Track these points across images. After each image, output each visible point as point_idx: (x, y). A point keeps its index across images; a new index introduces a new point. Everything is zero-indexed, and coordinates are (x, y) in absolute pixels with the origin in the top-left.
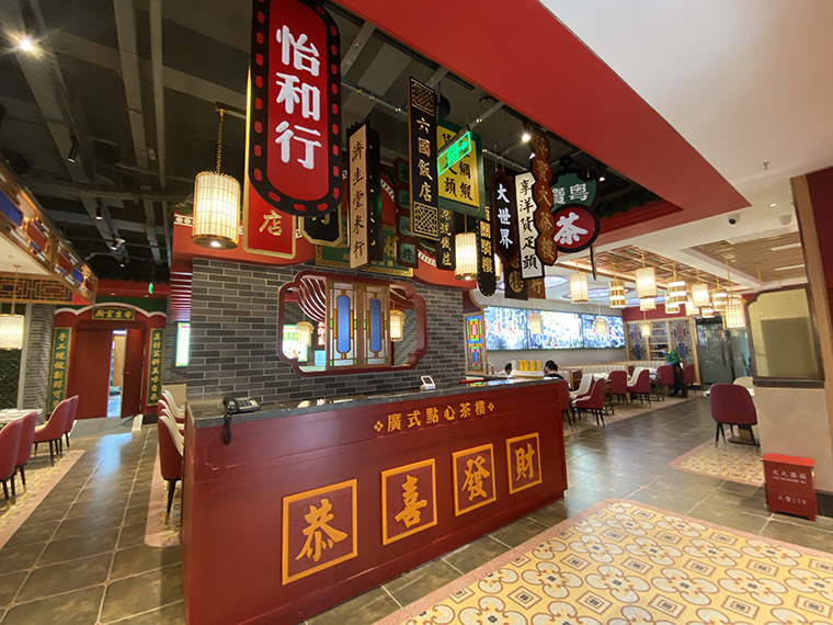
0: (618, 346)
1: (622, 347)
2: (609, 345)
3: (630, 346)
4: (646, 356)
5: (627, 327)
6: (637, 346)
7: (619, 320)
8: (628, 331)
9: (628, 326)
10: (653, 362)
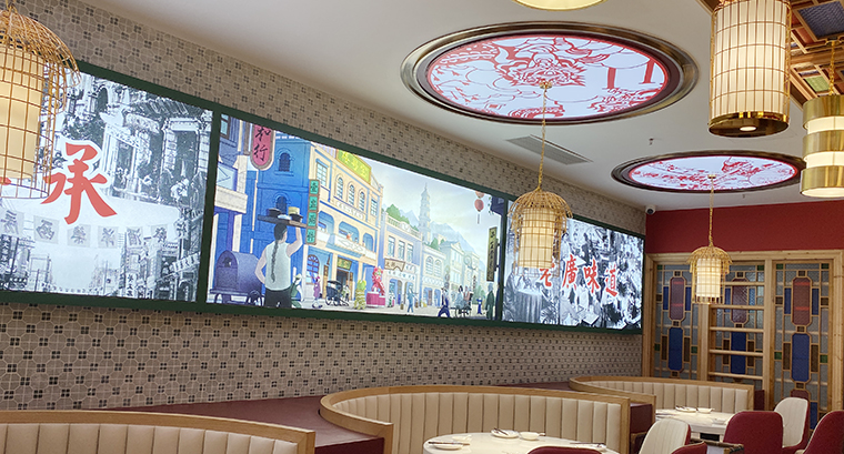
0: (621, 325)
1: (631, 330)
2: (591, 318)
3: (655, 330)
4: (695, 366)
5: (652, 271)
6: (676, 333)
7: (632, 247)
8: (655, 284)
9: (658, 267)
10: (715, 388)
